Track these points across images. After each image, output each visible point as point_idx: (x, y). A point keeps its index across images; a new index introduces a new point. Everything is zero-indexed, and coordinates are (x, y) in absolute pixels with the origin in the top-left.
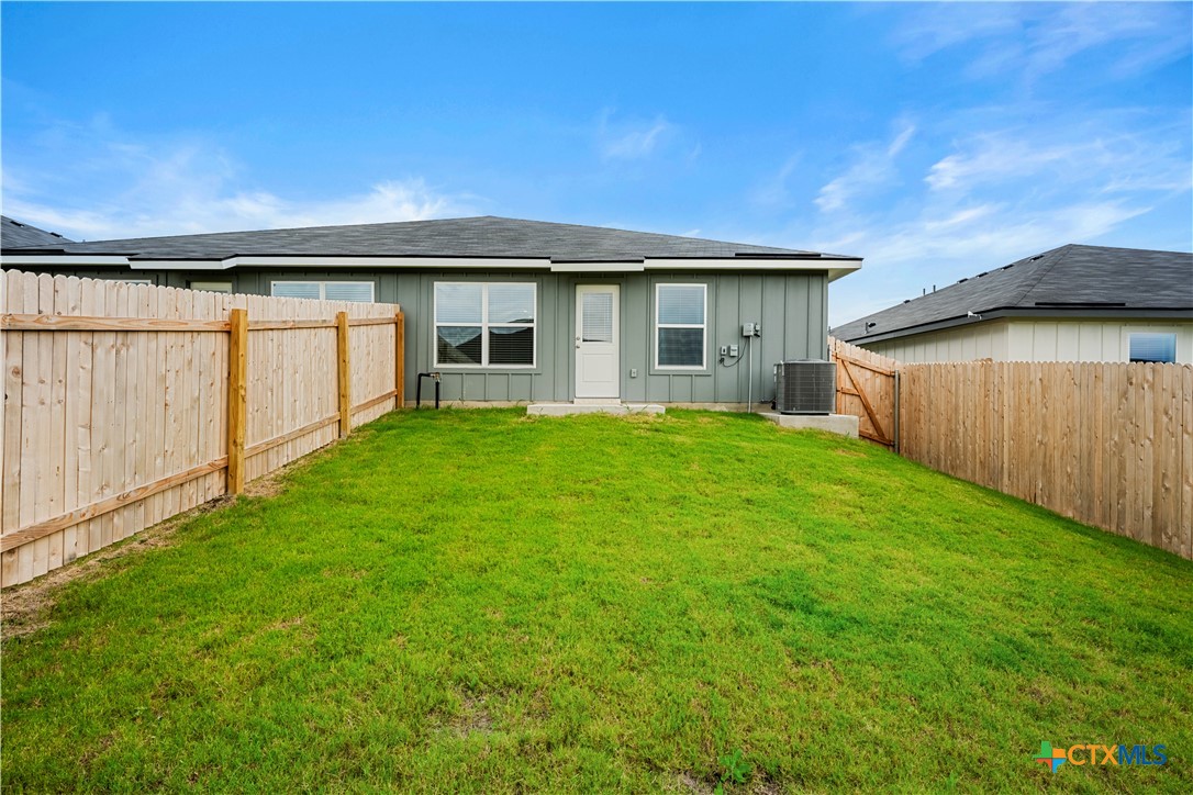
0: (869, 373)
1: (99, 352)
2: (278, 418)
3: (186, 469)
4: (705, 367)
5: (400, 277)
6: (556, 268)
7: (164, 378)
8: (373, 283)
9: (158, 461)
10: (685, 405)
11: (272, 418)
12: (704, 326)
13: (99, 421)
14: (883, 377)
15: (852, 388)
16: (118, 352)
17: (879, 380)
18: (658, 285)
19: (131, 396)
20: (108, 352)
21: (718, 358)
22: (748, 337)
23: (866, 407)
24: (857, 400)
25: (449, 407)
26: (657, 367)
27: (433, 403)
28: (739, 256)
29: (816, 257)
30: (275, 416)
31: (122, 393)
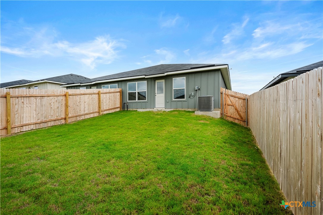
0: (237, 99)
1: (37, 99)
2: (80, 111)
3: (56, 118)
4: (185, 99)
5: (122, 82)
6: (146, 77)
7: (51, 103)
8: (117, 84)
9: (50, 116)
10: (180, 109)
11: (78, 111)
12: (185, 88)
13: (37, 109)
14: (242, 100)
15: (231, 104)
16: (41, 100)
17: (241, 101)
18: (173, 78)
19: (44, 106)
20: (39, 99)
21: (189, 96)
22: (197, 90)
23: (236, 109)
24: (232, 107)
25: (130, 110)
26: (173, 100)
27: (127, 109)
28: (192, 68)
29: (214, 66)
30: (79, 110)
31: (42, 106)
